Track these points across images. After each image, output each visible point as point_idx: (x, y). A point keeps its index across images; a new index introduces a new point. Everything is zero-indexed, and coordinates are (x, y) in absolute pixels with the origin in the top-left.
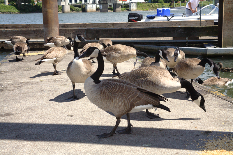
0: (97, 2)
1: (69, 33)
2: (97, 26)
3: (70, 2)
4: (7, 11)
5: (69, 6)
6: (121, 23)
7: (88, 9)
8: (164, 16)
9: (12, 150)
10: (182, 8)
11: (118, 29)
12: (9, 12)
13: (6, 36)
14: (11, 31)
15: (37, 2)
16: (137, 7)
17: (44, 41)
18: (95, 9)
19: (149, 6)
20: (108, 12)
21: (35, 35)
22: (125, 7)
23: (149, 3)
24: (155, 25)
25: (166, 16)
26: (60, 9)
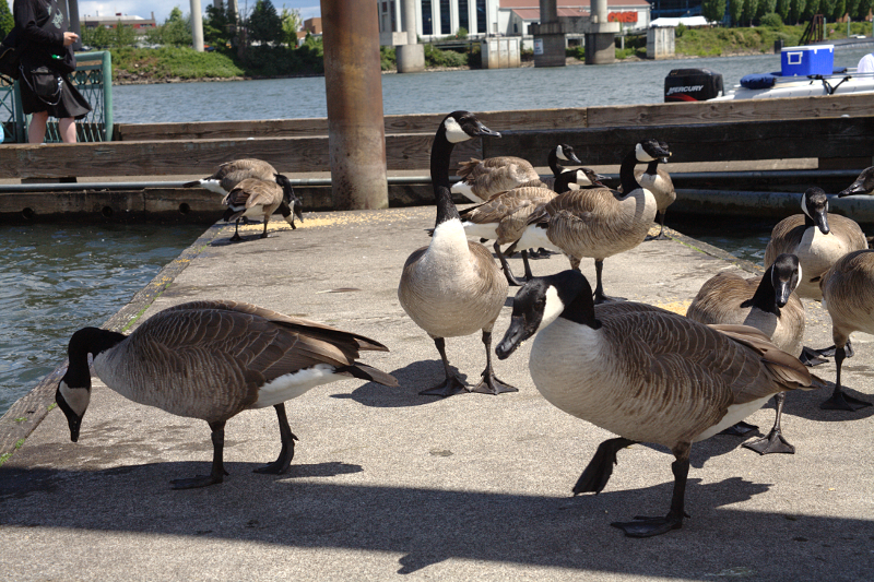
0: (525, 31)
1: (420, 150)
2: (524, 122)
3: (425, 33)
4: (200, 74)
5: (421, 47)
6: (615, 110)
7: (493, 58)
8: (810, 77)
9: (236, 573)
10: (855, 41)
11: (603, 132)
12: (208, 76)
13: (195, 166)
14: (213, 146)
15: (308, 36)
16: (676, 42)
17: (330, 180)
18: (515, 55)
19: (725, 39)
20: (564, 65)
21: (300, 158)
22: (628, 45)
23: (724, 26)
24: (750, 112)
25: (818, 78)
26: (387, 61)
